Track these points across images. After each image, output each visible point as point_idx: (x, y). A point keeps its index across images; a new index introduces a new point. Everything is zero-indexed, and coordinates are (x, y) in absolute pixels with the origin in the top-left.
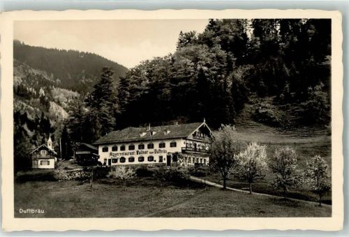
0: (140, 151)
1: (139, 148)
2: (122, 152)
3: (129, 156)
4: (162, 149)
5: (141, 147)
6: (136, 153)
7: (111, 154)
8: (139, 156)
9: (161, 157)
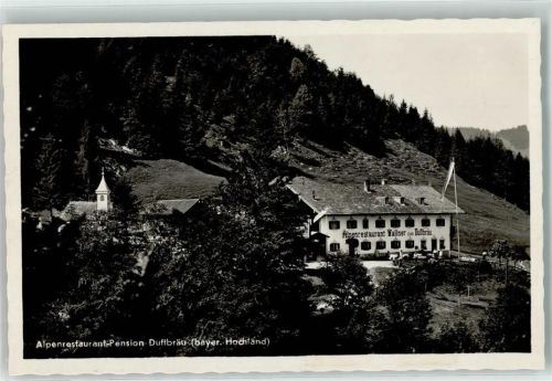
0: (393, 229)
1: (392, 226)
2: (365, 231)
3: (377, 239)
4: (425, 229)
5: (395, 224)
6: (387, 234)
7: (344, 234)
8: (392, 238)
9: (423, 242)
